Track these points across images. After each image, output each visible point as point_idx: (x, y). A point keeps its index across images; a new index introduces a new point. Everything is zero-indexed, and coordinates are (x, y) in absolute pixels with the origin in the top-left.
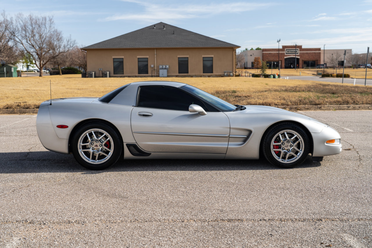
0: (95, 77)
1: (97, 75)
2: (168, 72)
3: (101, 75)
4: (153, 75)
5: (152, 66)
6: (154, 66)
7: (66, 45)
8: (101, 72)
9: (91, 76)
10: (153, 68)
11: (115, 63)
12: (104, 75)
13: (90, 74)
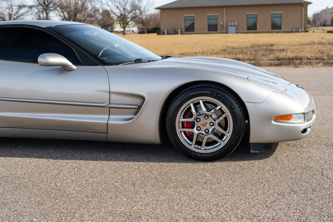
0: (168, 34)
1: (169, 33)
2: (237, 29)
3: (173, 33)
4: (222, 32)
5: (222, 23)
6: (223, 24)
7: (146, 5)
8: (173, 30)
9: (163, 34)
10: (222, 26)
11: (186, 21)
12: (176, 33)
13: (163, 32)
